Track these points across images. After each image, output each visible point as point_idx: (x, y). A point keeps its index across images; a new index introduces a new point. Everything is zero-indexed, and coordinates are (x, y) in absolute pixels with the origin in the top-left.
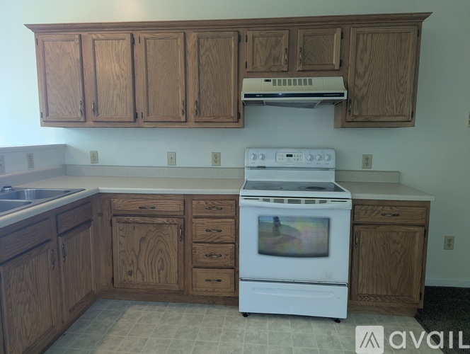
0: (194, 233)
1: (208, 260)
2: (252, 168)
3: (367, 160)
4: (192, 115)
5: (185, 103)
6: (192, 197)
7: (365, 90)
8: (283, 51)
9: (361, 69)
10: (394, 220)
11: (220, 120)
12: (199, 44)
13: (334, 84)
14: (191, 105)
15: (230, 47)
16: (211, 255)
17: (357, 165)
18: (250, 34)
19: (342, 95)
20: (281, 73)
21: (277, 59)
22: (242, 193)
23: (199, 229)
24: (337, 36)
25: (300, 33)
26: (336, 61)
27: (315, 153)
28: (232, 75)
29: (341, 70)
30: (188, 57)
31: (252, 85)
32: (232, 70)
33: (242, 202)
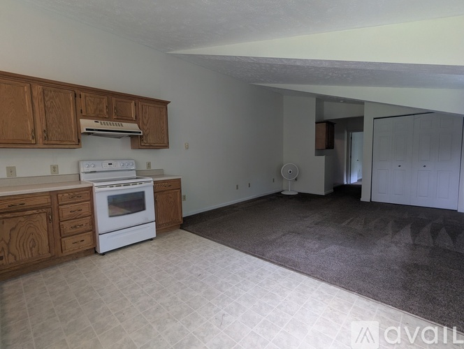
0: (61, 215)
1: (74, 230)
2: (86, 173)
3: (149, 165)
4: (41, 140)
5: (34, 131)
6: (57, 193)
7: (148, 131)
8: (105, 107)
9: (145, 122)
10: (170, 188)
11: (65, 143)
12: (44, 93)
13: (133, 127)
14: (39, 132)
15: (69, 99)
16: (75, 227)
17: (144, 167)
18: (83, 94)
19: (140, 133)
20: (104, 118)
21: (101, 111)
22: (95, 184)
23: (66, 211)
24: (133, 104)
25: (114, 100)
26: (133, 116)
27: (124, 162)
28: (72, 116)
29: (136, 120)
30: (34, 101)
31: (86, 124)
32: (72, 113)
33: (96, 190)
